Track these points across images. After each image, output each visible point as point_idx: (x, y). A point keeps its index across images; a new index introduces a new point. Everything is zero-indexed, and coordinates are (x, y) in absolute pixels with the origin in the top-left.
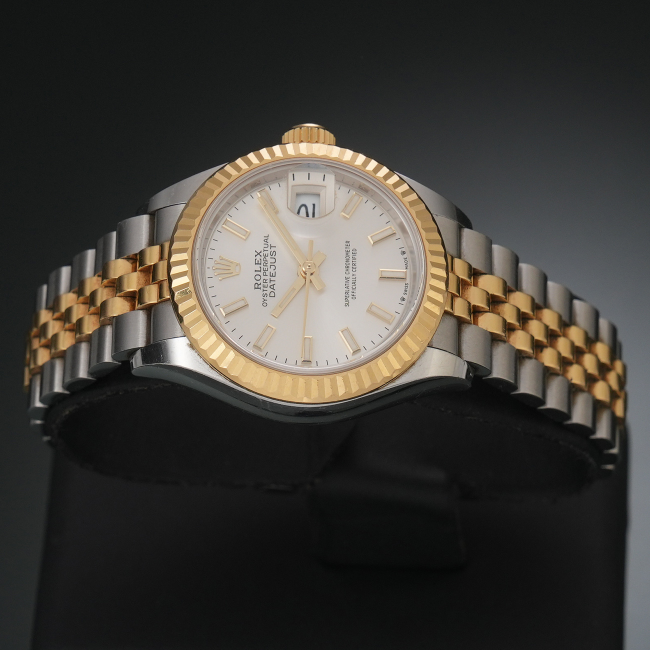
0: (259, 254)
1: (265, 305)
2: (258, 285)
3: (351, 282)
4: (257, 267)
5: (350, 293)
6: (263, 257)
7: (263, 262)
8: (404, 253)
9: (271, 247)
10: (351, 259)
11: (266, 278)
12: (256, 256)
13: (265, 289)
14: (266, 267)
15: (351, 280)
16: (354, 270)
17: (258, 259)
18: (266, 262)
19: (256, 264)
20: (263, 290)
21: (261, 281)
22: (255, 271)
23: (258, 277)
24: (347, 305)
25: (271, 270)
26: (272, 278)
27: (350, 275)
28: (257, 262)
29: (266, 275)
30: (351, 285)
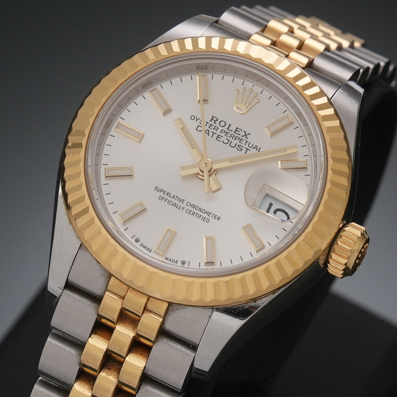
0: (246, 135)
1: (193, 118)
2: (215, 121)
3: (178, 202)
4: (233, 128)
5: (166, 197)
6: (241, 137)
7: (236, 135)
8: (183, 263)
9: (247, 149)
10: (200, 213)
11: (219, 130)
12: (245, 132)
13: (208, 125)
14: (229, 136)
15: (180, 204)
16: (188, 211)
17: (240, 132)
18: (234, 138)
19: (237, 128)
20: (207, 123)
21: (217, 125)
22: (230, 125)
23: (222, 124)
24: (156, 189)
25: (224, 139)
26: (215, 136)
27: (184, 205)
28: (238, 130)
29: (221, 132)
30: (175, 201)
